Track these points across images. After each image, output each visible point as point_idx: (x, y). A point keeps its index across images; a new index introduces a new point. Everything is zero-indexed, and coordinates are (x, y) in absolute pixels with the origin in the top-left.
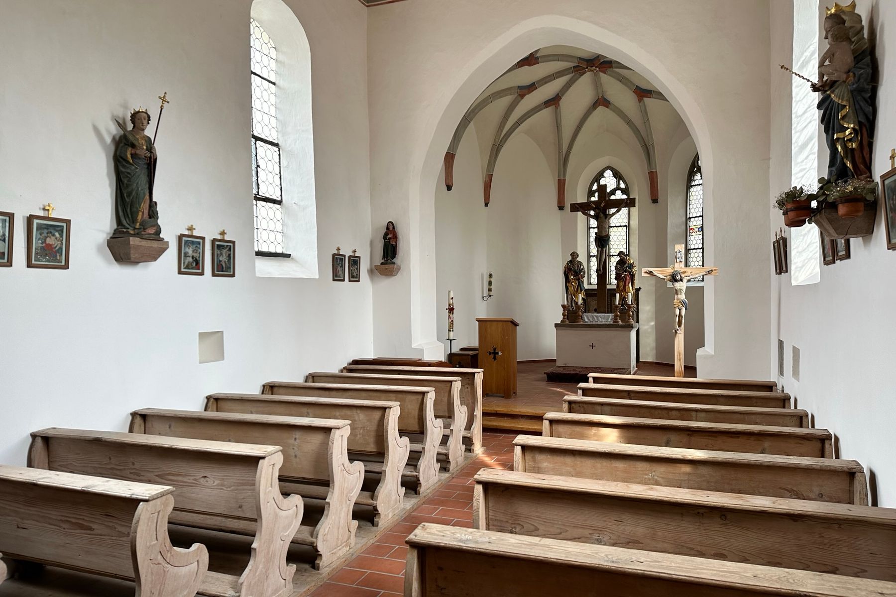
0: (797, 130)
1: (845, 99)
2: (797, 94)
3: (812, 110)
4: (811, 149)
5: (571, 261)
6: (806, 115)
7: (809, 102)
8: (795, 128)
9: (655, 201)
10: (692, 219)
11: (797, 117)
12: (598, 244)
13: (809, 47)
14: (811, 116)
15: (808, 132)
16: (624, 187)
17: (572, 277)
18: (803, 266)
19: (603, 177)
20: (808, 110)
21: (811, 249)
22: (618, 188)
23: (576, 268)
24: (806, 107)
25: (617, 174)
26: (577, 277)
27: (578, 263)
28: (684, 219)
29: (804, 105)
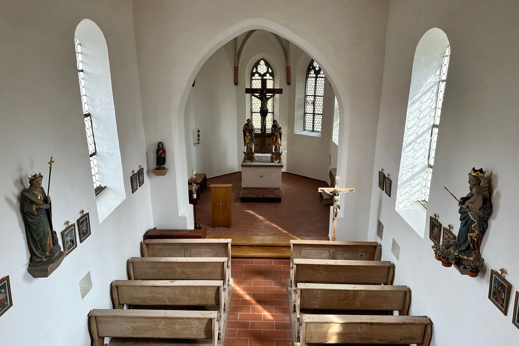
0: (407, 135)
1: (476, 219)
2: (409, 117)
3: (415, 127)
4: (412, 147)
5: (246, 124)
6: (412, 129)
7: (414, 122)
8: (406, 134)
9: (289, 84)
10: (308, 97)
11: (408, 129)
12: (262, 115)
13: (417, 94)
14: (414, 130)
15: (412, 138)
16: (271, 72)
17: (248, 134)
18: (402, 202)
19: (259, 64)
20: (414, 127)
21: (407, 195)
22: (268, 72)
23: (250, 129)
24: (413, 125)
25: (267, 64)
26: (251, 134)
27: (251, 125)
28: (304, 95)
29: (412, 123)
